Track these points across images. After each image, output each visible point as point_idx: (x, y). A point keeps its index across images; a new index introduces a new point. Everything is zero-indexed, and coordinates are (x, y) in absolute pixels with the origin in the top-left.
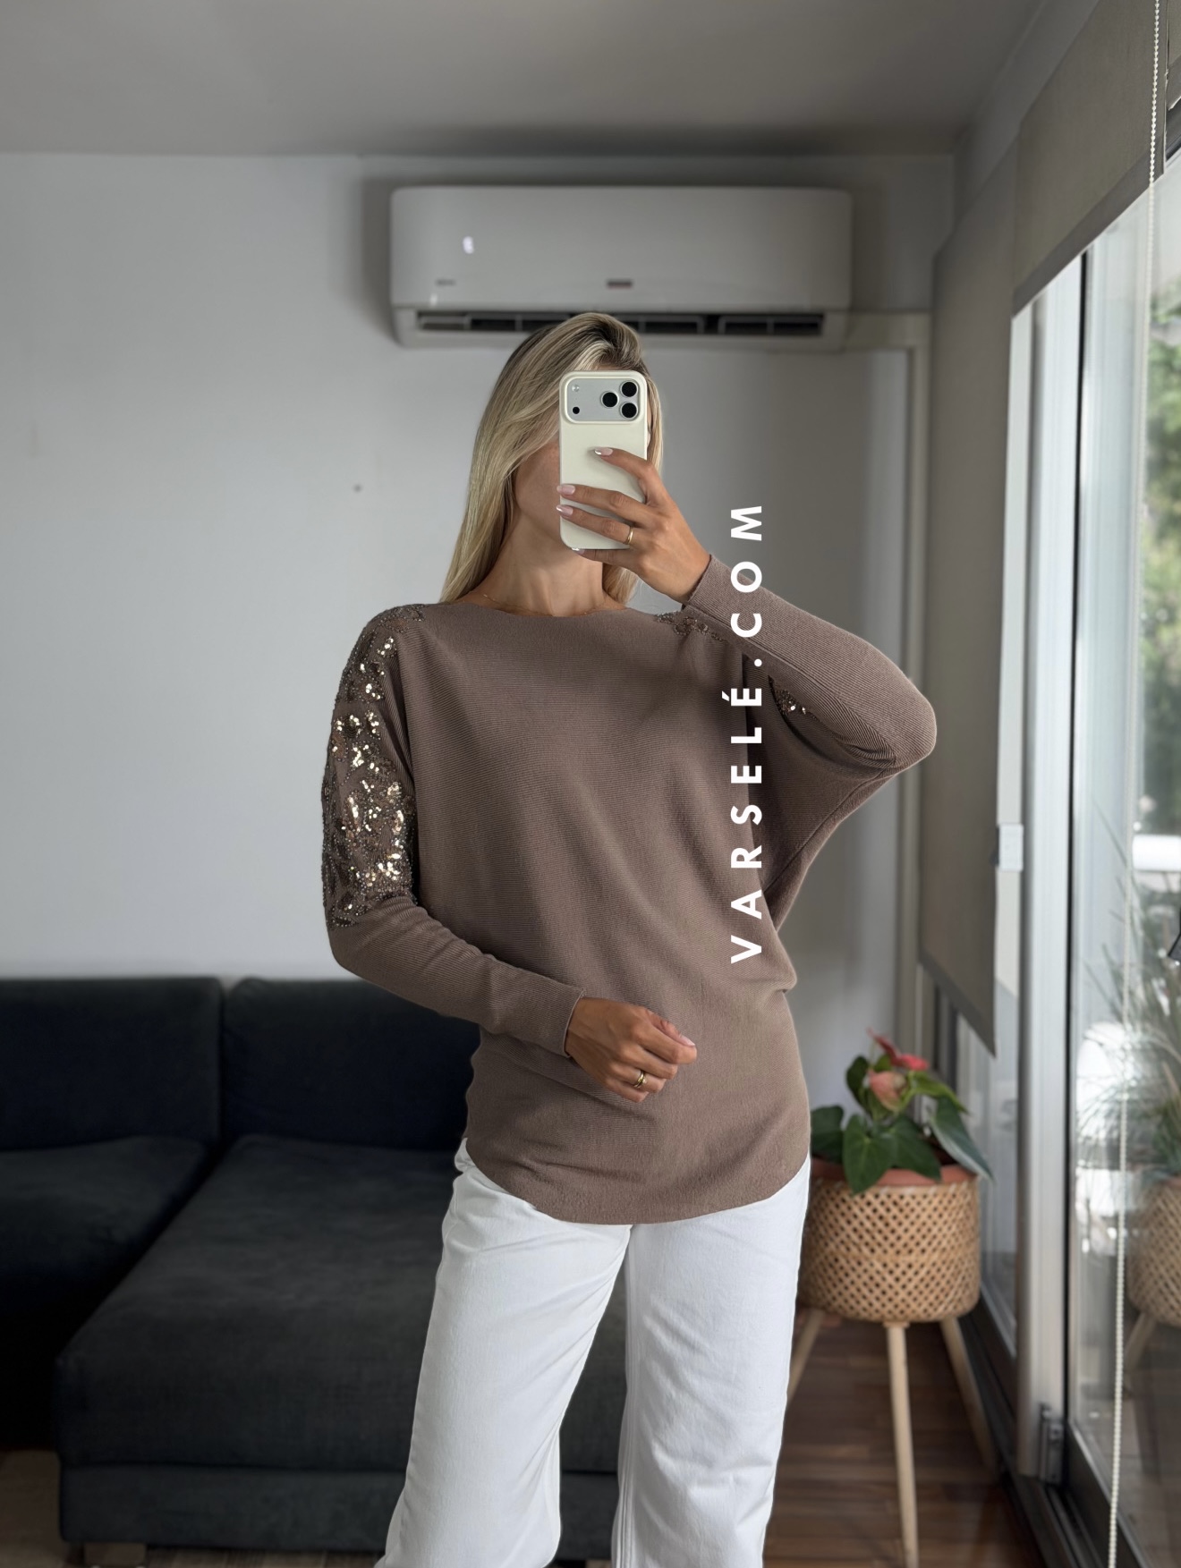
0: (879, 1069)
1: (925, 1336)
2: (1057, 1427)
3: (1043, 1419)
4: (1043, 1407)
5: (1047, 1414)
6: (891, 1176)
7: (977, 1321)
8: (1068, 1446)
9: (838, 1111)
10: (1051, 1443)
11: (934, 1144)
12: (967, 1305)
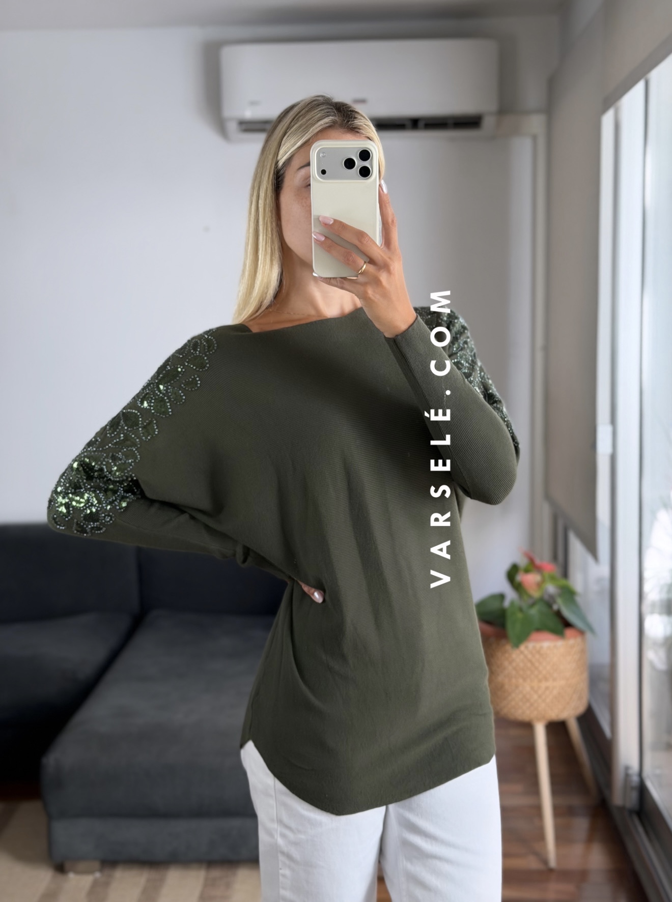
0: (527, 571)
1: (557, 729)
2: (635, 779)
3: (627, 776)
4: (627, 768)
5: (631, 772)
6: (535, 636)
7: (588, 719)
8: (642, 790)
9: (502, 597)
10: (632, 788)
11: (559, 614)
12: (581, 709)
